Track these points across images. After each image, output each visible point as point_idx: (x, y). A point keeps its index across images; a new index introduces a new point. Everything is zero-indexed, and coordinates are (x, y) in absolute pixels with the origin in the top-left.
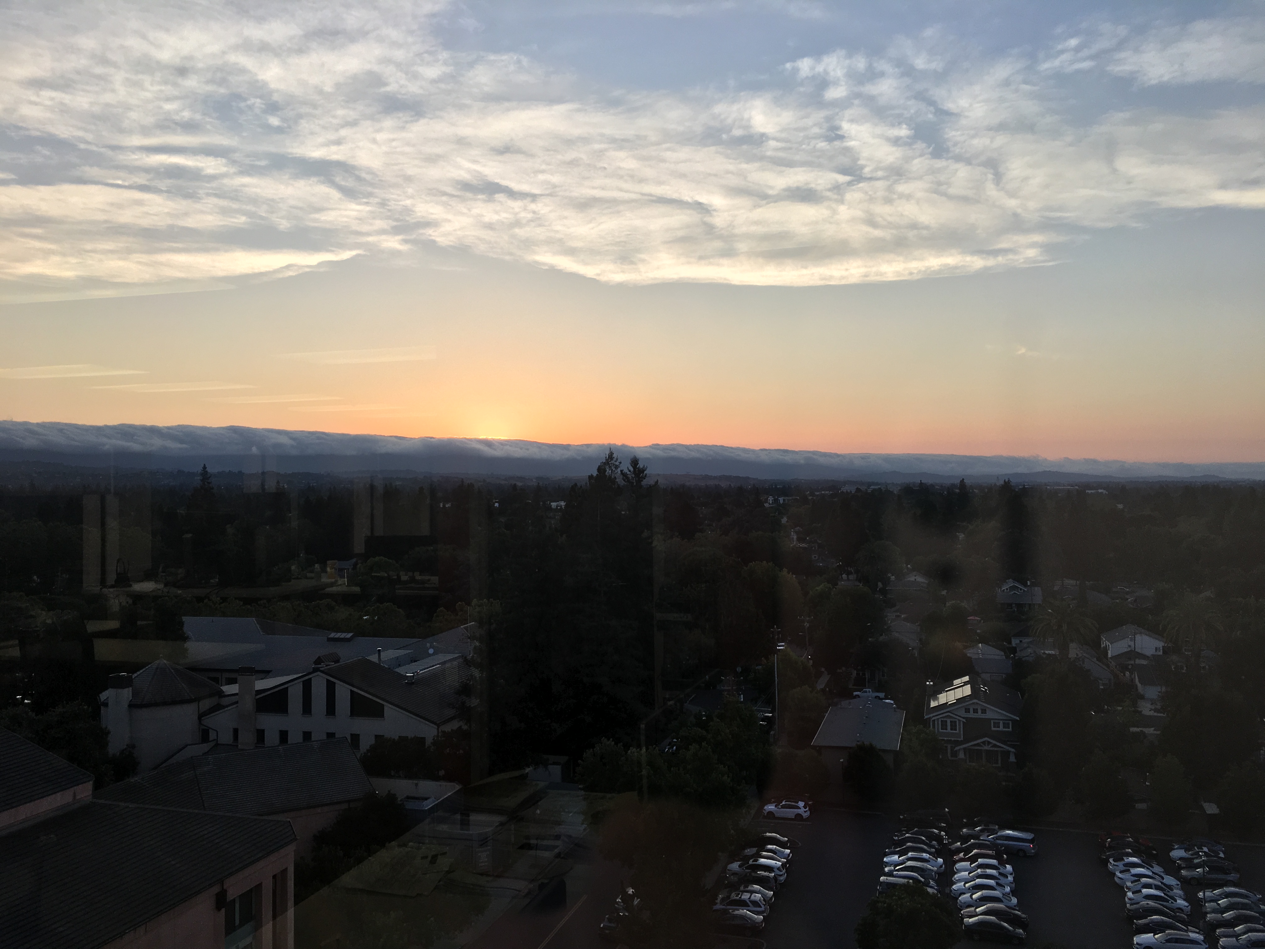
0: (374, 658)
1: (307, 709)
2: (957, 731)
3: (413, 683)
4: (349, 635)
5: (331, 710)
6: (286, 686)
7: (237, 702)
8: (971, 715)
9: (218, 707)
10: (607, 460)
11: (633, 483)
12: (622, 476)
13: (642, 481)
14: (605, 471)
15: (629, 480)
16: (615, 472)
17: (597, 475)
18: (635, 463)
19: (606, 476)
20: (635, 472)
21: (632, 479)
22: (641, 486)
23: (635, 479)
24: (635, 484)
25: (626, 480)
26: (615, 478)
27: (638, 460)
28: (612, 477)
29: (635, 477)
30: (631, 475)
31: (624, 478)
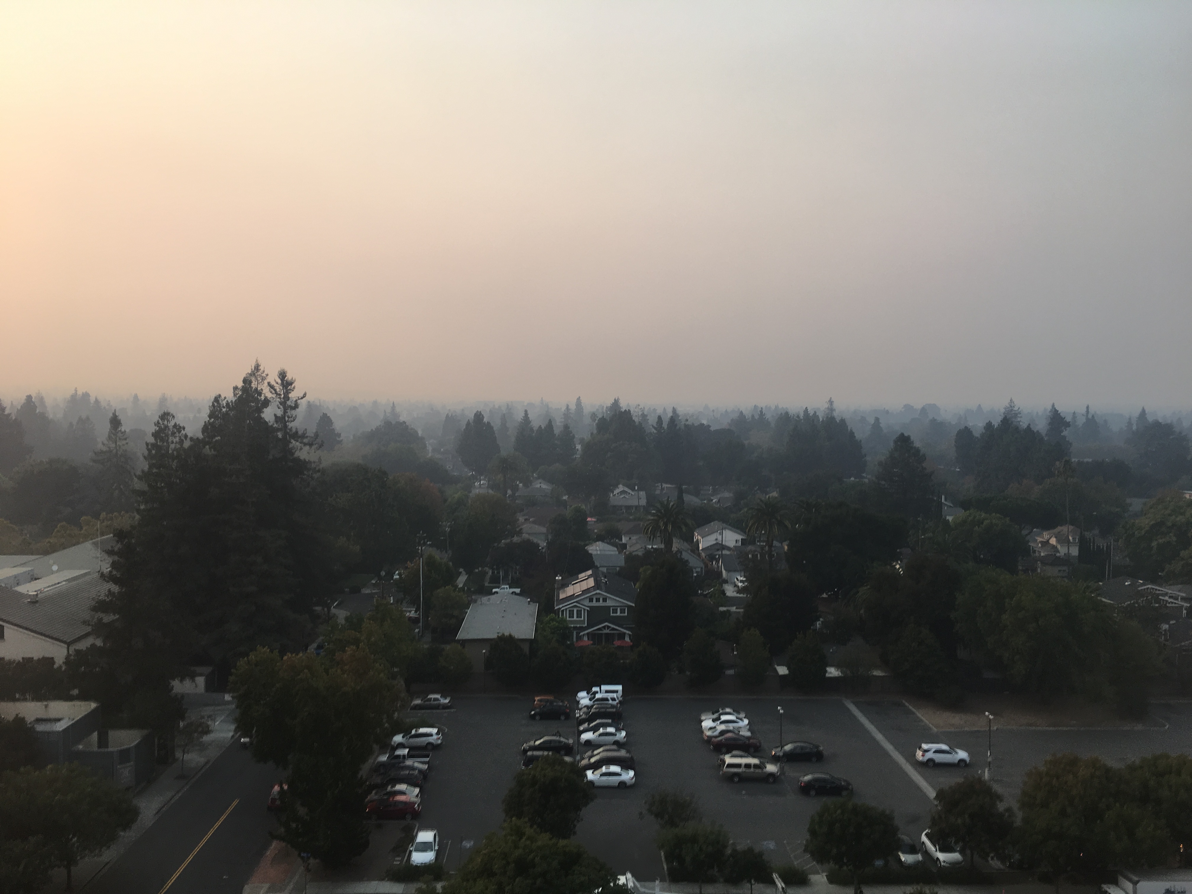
2: (582, 619)
3: (34, 602)
8: (594, 604)
10: (252, 371)
11: (281, 395)
12: (269, 387)
13: (290, 393)
14: (251, 382)
15: (276, 393)
16: (263, 384)
17: (243, 387)
18: (282, 375)
19: (252, 387)
20: (282, 384)
21: (279, 391)
22: (288, 399)
23: (282, 391)
24: (282, 396)
25: (273, 392)
26: (262, 389)
27: (286, 372)
28: (259, 389)
29: (283, 389)
30: (278, 388)
31: (272, 390)
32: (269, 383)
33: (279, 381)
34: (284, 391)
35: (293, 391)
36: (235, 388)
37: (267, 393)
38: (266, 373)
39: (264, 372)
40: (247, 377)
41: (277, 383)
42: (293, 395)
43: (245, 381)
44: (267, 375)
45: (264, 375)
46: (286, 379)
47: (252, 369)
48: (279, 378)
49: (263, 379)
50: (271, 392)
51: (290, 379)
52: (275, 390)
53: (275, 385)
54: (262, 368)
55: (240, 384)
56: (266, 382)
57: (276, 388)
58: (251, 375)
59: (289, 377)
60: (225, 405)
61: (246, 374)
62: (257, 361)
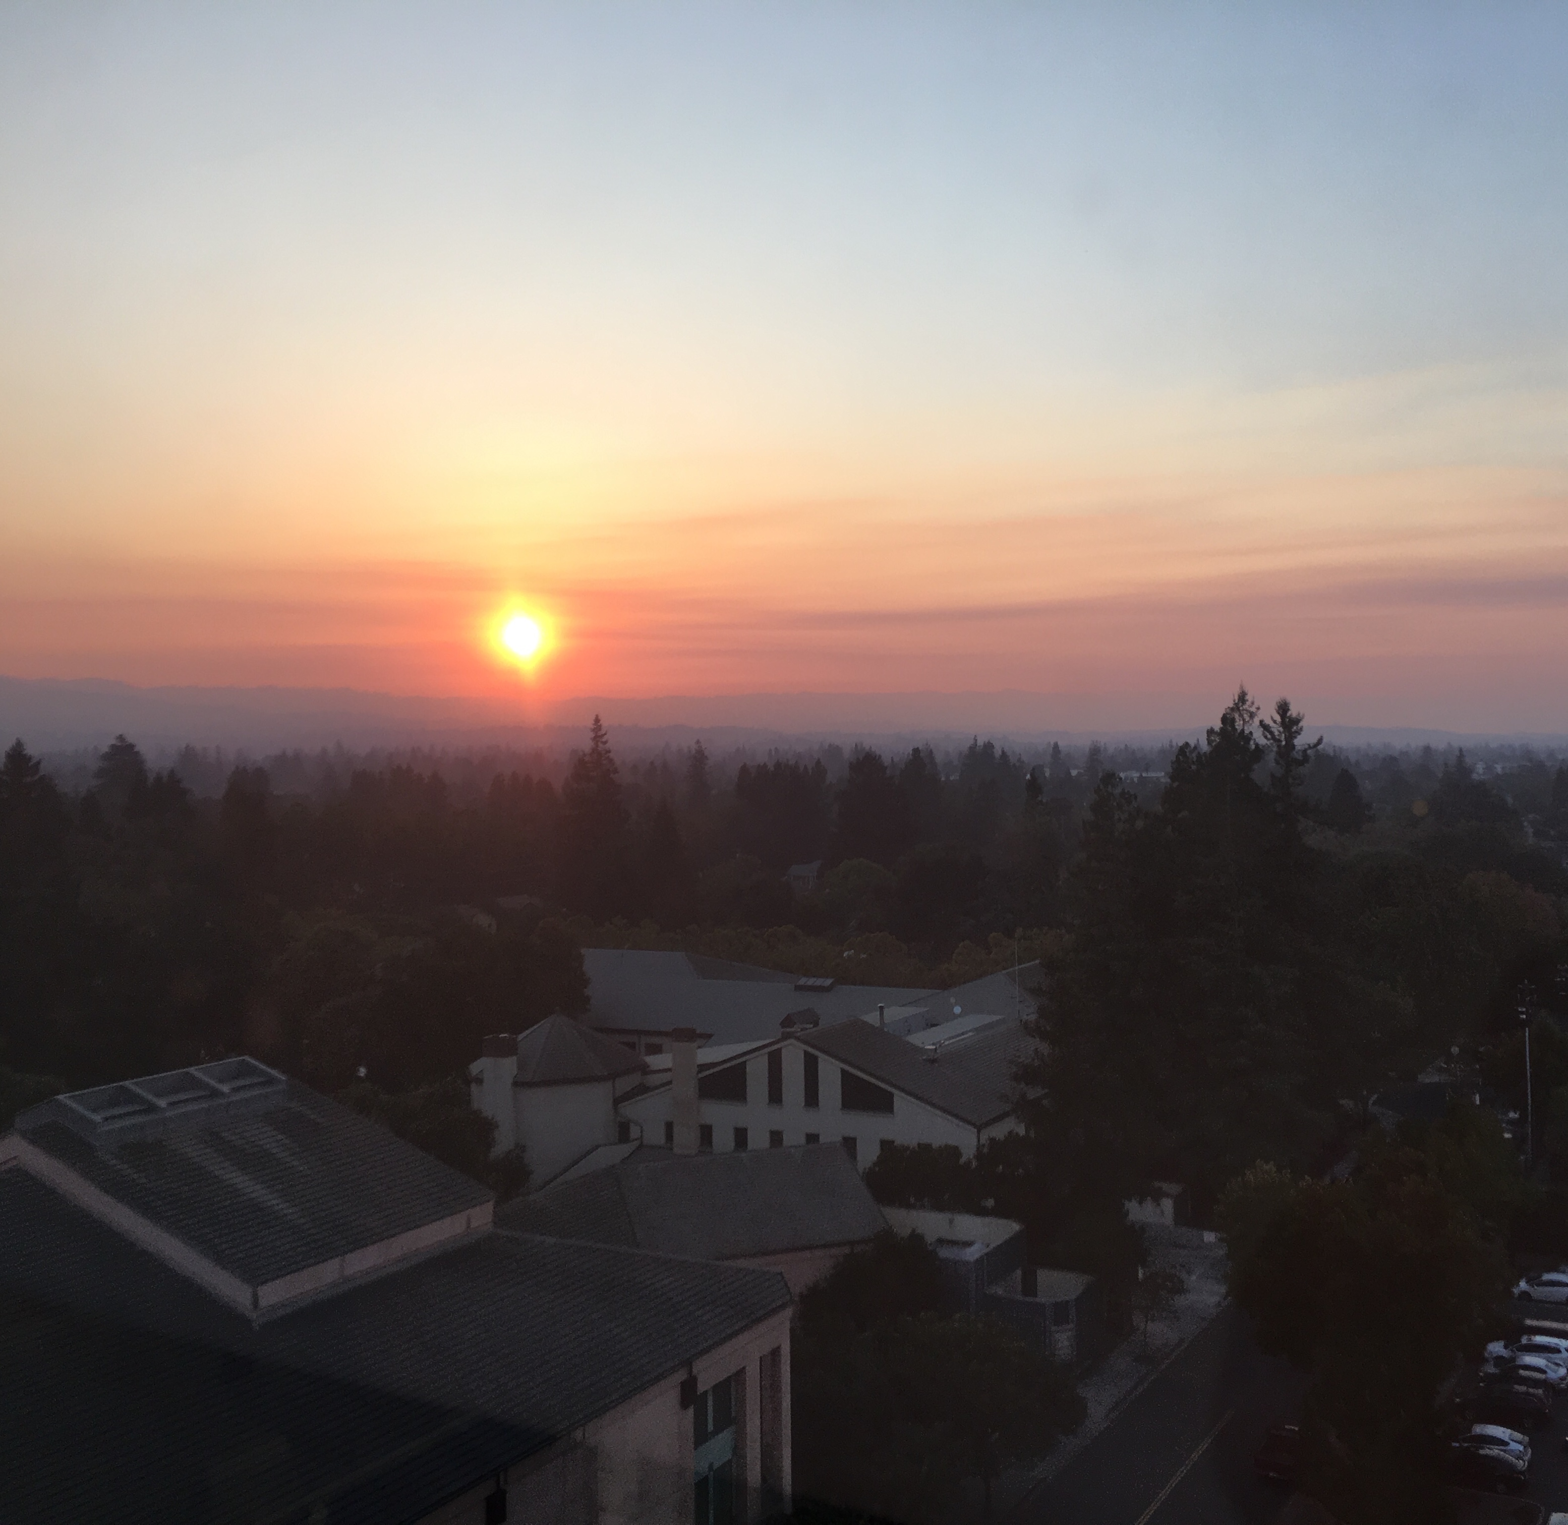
0: (872, 1018)
1: (775, 1096)
3: (933, 1061)
4: (828, 982)
5: (812, 1099)
6: (743, 1059)
7: (669, 1083)
9: (642, 1089)
10: (1235, 704)
11: (1281, 741)
12: (1262, 729)
13: (1296, 737)
14: (1233, 721)
15: (1273, 737)
16: (1251, 724)
17: (1221, 729)
18: (1283, 708)
19: (1236, 729)
20: (1283, 724)
21: (1278, 735)
22: (1294, 746)
23: (1283, 735)
24: (1284, 743)
25: (1269, 736)
26: (1251, 733)
27: (1289, 703)
28: (1247, 732)
29: (1284, 732)
30: (1276, 729)
31: (1266, 733)
32: (1261, 722)
33: (1278, 718)
34: (1285, 735)
35: (1299, 734)
36: (1210, 732)
37: (1259, 738)
38: (1256, 705)
39: (1253, 703)
40: (1227, 714)
41: (1275, 722)
42: (1300, 742)
43: (1224, 719)
44: (1258, 708)
45: (1253, 709)
46: (1288, 715)
47: (1234, 701)
48: (1279, 713)
49: (1252, 715)
50: (1266, 737)
51: (1294, 715)
52: (1271, 733)
53: (1272, 724)
54: (1249, 698)
55: (1217, 725)
56: (1256, 721)
57: (1273, 729)
58: (1232, 709)
59: (1293, 712)
60: (1195, 760)
61: (1226, 709)
62: (1242, 687)
